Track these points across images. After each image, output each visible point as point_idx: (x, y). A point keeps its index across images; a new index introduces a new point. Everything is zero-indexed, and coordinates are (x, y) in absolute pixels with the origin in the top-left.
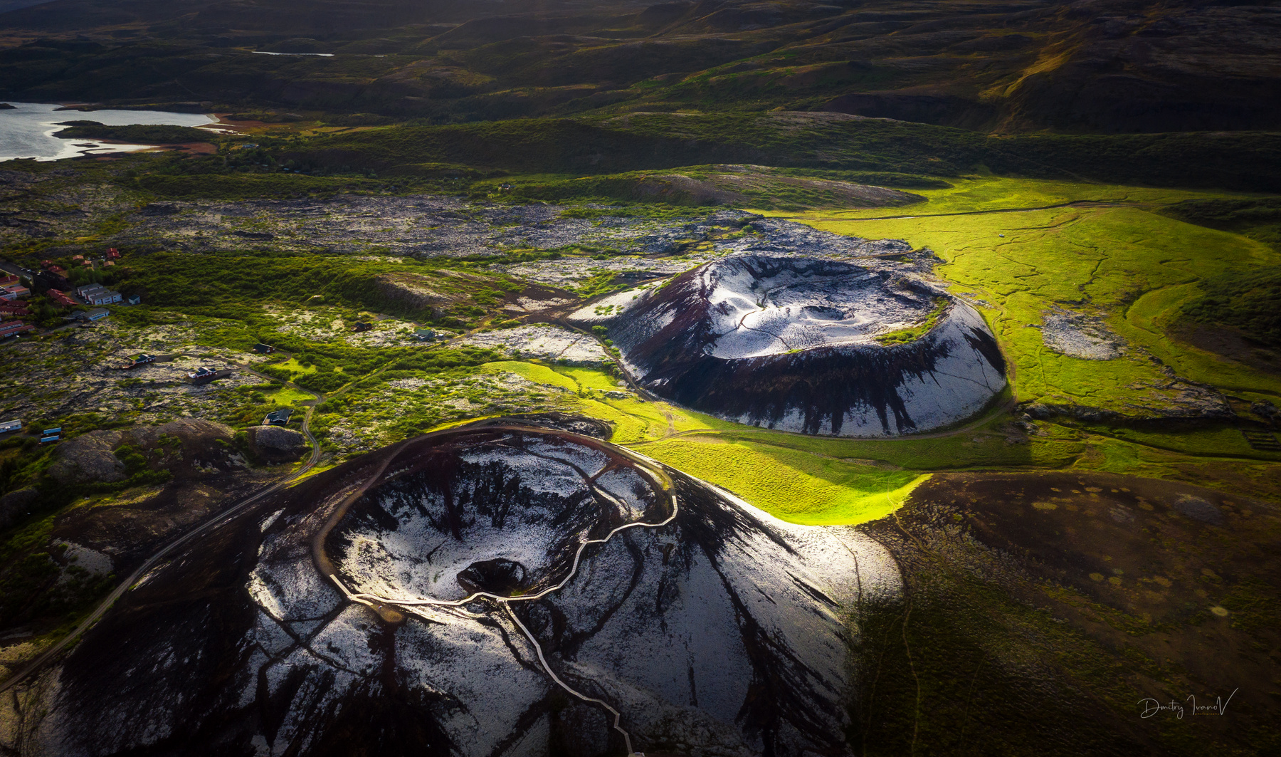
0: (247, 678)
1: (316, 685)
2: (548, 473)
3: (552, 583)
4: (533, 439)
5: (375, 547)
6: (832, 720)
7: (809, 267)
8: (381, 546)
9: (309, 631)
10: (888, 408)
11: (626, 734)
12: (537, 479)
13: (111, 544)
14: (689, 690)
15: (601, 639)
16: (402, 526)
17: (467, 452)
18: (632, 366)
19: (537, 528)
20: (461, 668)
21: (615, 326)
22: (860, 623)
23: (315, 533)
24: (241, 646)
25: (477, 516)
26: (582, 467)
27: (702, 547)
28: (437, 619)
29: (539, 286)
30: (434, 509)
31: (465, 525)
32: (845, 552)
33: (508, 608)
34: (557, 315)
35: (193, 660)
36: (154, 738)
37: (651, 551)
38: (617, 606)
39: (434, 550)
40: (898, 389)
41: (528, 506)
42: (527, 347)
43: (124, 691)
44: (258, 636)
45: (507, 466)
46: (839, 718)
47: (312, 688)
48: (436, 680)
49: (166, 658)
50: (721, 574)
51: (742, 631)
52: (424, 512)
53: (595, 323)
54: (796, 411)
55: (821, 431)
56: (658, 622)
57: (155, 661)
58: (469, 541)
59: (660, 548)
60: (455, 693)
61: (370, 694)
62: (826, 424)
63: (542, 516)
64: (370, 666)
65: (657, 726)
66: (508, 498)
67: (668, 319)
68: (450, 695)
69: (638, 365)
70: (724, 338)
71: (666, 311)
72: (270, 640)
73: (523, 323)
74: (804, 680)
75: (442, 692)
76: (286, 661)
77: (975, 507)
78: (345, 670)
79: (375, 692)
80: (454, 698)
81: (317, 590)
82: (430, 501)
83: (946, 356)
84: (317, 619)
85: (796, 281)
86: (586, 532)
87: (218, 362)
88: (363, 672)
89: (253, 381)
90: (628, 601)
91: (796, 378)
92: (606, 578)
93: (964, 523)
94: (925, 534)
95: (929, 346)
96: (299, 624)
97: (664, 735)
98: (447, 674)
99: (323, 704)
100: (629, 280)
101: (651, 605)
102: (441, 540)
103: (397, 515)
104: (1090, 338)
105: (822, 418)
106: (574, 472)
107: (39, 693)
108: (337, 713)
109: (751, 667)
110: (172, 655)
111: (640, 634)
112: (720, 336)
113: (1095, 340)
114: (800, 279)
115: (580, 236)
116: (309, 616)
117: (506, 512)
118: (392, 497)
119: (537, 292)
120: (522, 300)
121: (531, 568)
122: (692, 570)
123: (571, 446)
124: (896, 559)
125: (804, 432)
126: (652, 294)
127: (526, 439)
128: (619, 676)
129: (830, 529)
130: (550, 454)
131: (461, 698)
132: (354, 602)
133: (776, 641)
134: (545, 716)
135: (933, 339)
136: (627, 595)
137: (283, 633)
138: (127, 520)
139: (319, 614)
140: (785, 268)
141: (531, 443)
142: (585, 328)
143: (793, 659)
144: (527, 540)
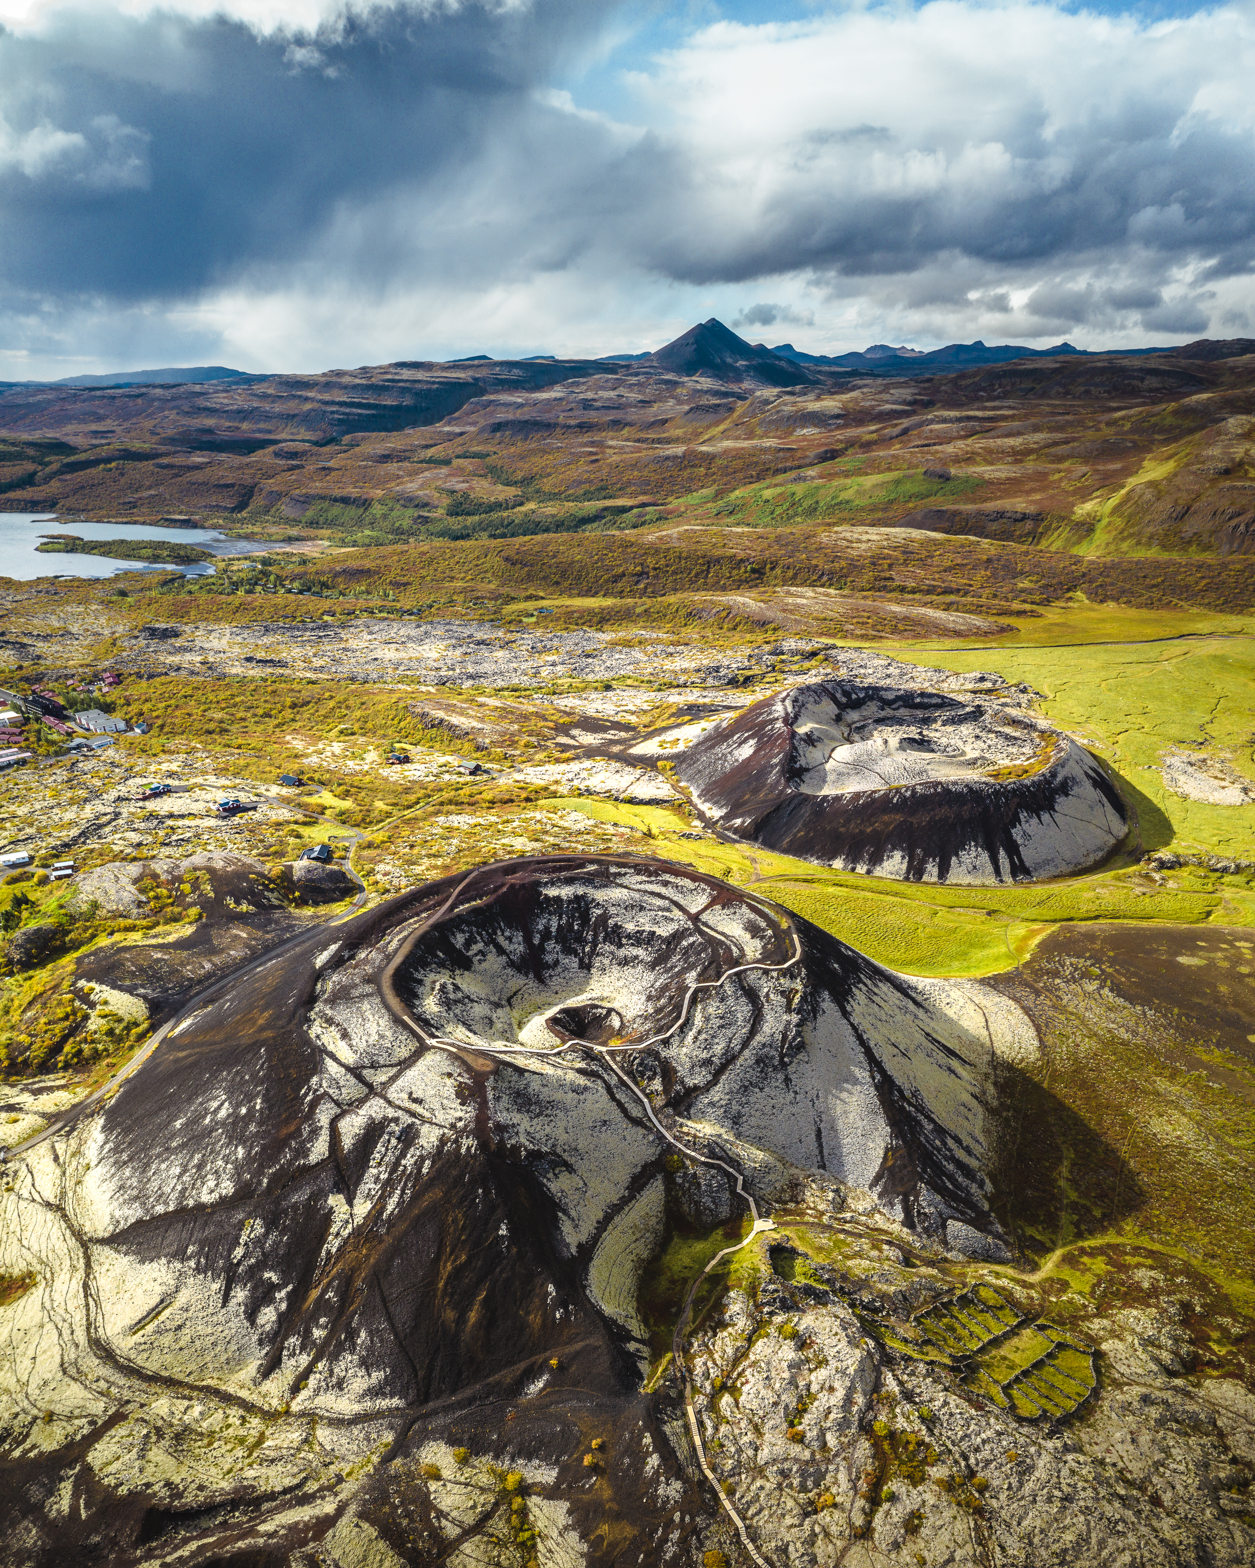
0: (315, 1132)
1: (399, 1139)
2: (642, 908)
3: (659, 1031)
4: (623, 870)
5: (450, 987)
6: (974, 1188)
7: (898, 698)
8: (457, 988)
9: (383, 1078)
10: (1002, 853)
11: (751, 1199)
12: (629, 915)
13: (143, 986)
14: (817, 1152)
15: (717, 1094)
16: (476, 966)
17: (546, 884)
18: (708, 805)
19: (632, 971)
20: (564, 1123)
21: (684, 761)
22: (995, 1084)
23: (381, 969)
24: (306, 1094)
25: (561, 956)
26: (682, 902)
27: (830, 994)
28: (532, 1067)
29: (591, 718)
30: (512, 948)
31: (548, 967)
32: (972, 1007)
33: (608, 1058)
34: (616, 749)
35: (252, 1110)
36: (215, 1196)
37: (772, 996)
38: (734, 1058)
39: (515, 994)
40: (1013, 831)
41: (620, 946)
42: (587, 783)
43: (174, 1144)
44: (325, 1084)
45: (593, 900)
46: (981, 1185)
47: (394, 1142)
48: (538, 1136)
49: (219, 1108)
50: (852, 1025)
51: (877, 1088)
52: (501, 951)
53: (659, 758)
54: (898, 855)
55: (925, 878)
56: (780, 1076)
57: (207, 1111)
58: (555, 982)
59: (783, 993)
60: (559, 1150)
61: (463, 1151)
62: (932, 870)
63: (636, 957)
64: (460, 1119)
65: (783, 1190)
66: (595, 936)
67: (746, 751)
68: (554, 1153)
69: (715, 803)
70: (812, 773)
71: (745, 741)
72: (339, 1088)
73: (577, 758)
74: (944, 1144)
75: (544, 1149)
76: (361, 1112)
77: (1113, 962)
78: (431, 1123)
79: (469, 1149)
80: (559, 1156)
81: (388, 1034)
82: (507, 938)
83: (1067, 795)
84: (391, 1066)
85: (883, 714)
86: (693, 974)
87: (242, 794)
88: (453, 1126)
89: (284, 814)
90: (747, 1053)
91: (899, 818)
92: (722, 1026)
93: (1103, 978)
94: (1059, 989)
95: (1049, 783)
96: (372, 1071)
97: (791, 1201)
98: (548, 1130)
99: (408, 1161)
100: (694, 712)
101: (773, 1057)
102: (522, 982)
103: (470, 953)
104: (1217, 782)
105: (927, 862)
106: (674, 908)
107: (80, 1145)
108: (425, 1170)
109: (888, 1129)
110: (226, 1104)
111: (761, 1089)
112: (807, 770)
113: (1223, 784)
114: (888, 712)
115: (631, 667)
116: (382, 1062)
117: (593, 953)
118: (463, 932)
119: (591, 724)
120: (575, 732)
121: (629, 1015)
122: (820, 1019)
123: (667, 877)
124: (1029, 1016)
125: (907, 879)
126: (724, 724)
127: (613, 870)
128: (738, 1136)
129: (952, 982)
130: (642, 887)
131: (566, 1156)
132: (434, 1047)
133: (914, 1101)
134: (659, 1177)
135: (1054, 774)
136: (745, 1044)
137: (353, 1080)
138: (158, 960)
139: (394, 1060)
140: (871, 698)
141: (619, 874)
142: (649, 763)
143: (931, 1120)
144: (621, 983)
